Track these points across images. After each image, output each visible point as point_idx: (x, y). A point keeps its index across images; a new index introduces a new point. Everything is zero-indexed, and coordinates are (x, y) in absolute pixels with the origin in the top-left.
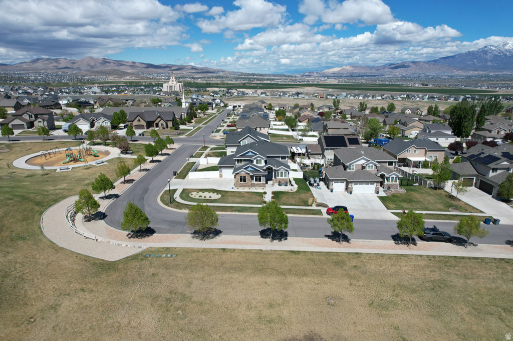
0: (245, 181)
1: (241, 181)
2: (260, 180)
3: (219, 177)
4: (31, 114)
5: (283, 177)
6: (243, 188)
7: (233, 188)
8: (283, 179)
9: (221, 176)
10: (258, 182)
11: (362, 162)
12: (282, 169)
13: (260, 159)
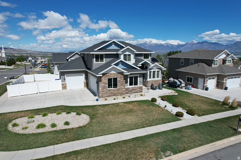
0: (115, 86)
1: (110, 86)
2: (136, 84)
3: (61, 88)
5: (156, 79)
6: (114, 97)
7: (97, 100)
8: (156, 81)
9: (64, 87)
10: (133, 86)
11: (223, 56)
12: (155, 68)
13: (129, 53)
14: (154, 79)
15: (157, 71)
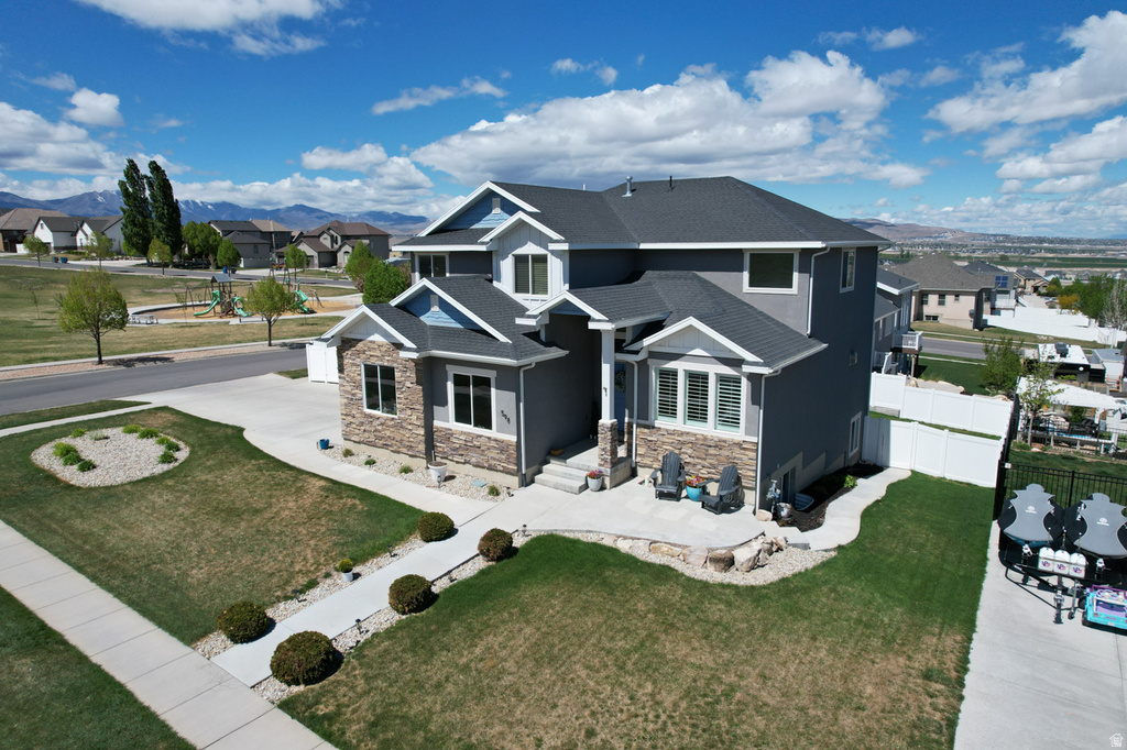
0: (388, 404)
1: (370, 398)
2: (484, 421)
4: (335, 235)
5: (710, 429)
6: (381, 453)
7: (325, 445)
8: (705, 444)
10: (470, 428)
12: (698, 352)
13: (539, 251)
14: (695, 427)
15: (722, 379)
